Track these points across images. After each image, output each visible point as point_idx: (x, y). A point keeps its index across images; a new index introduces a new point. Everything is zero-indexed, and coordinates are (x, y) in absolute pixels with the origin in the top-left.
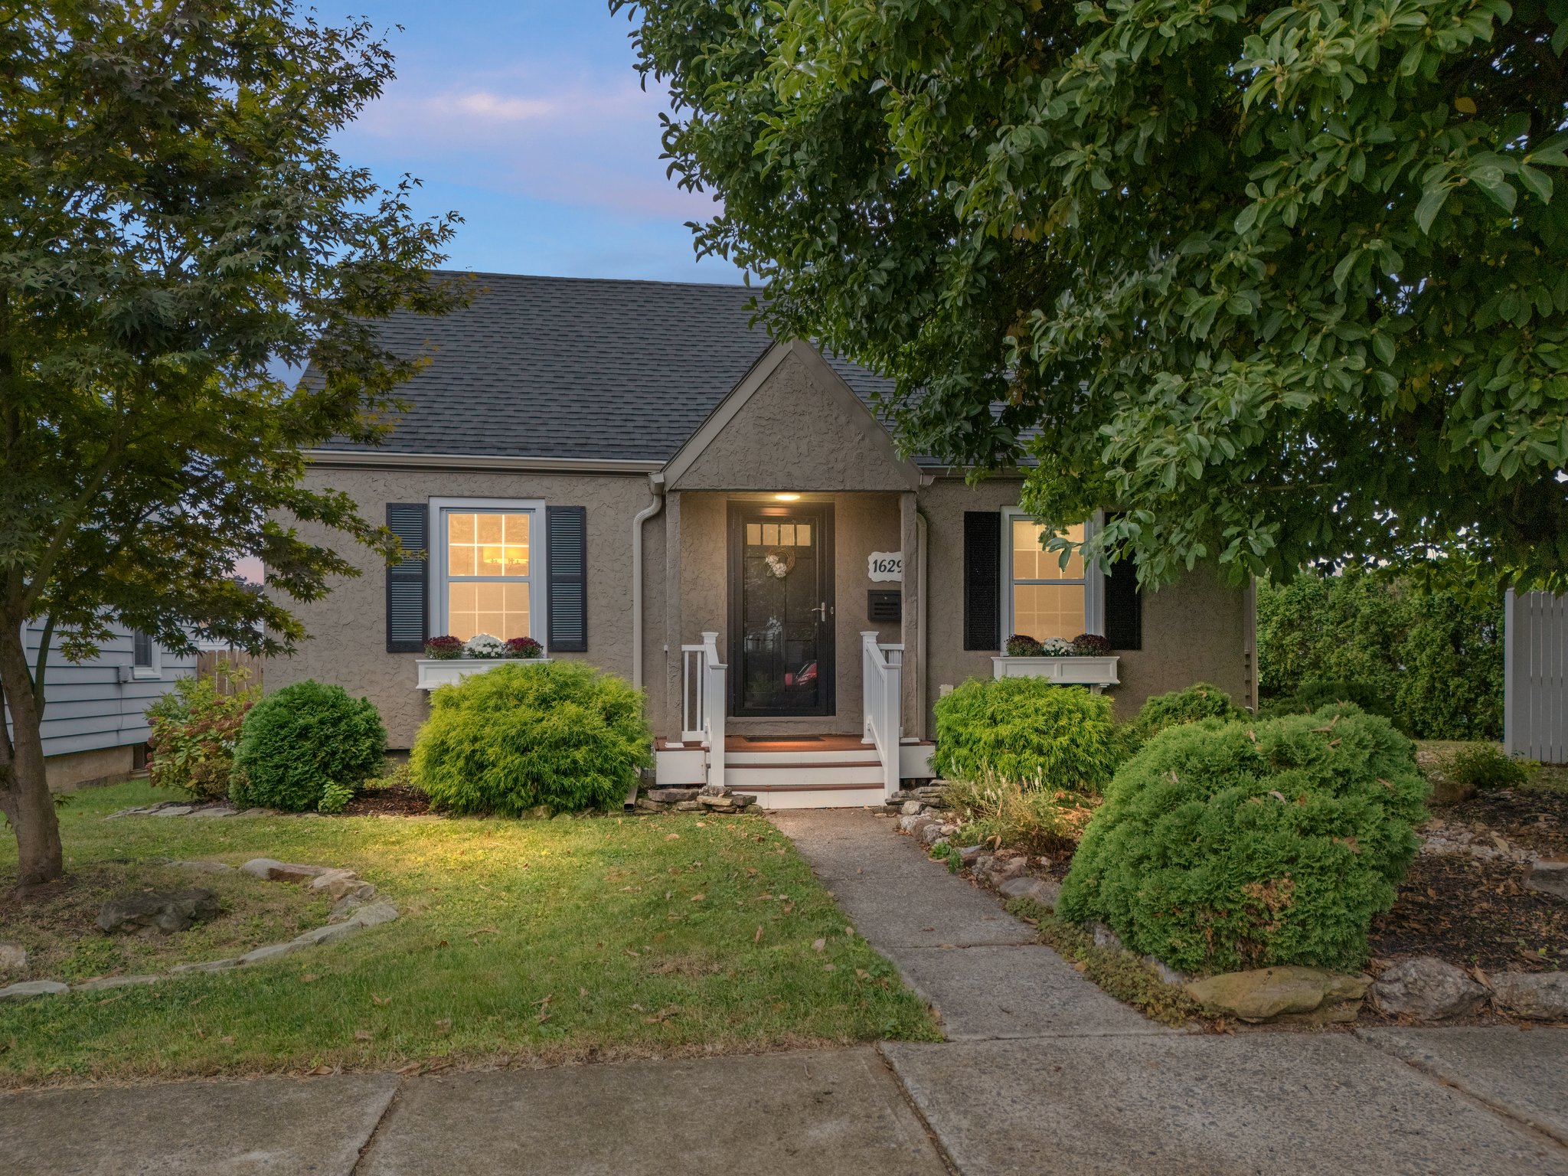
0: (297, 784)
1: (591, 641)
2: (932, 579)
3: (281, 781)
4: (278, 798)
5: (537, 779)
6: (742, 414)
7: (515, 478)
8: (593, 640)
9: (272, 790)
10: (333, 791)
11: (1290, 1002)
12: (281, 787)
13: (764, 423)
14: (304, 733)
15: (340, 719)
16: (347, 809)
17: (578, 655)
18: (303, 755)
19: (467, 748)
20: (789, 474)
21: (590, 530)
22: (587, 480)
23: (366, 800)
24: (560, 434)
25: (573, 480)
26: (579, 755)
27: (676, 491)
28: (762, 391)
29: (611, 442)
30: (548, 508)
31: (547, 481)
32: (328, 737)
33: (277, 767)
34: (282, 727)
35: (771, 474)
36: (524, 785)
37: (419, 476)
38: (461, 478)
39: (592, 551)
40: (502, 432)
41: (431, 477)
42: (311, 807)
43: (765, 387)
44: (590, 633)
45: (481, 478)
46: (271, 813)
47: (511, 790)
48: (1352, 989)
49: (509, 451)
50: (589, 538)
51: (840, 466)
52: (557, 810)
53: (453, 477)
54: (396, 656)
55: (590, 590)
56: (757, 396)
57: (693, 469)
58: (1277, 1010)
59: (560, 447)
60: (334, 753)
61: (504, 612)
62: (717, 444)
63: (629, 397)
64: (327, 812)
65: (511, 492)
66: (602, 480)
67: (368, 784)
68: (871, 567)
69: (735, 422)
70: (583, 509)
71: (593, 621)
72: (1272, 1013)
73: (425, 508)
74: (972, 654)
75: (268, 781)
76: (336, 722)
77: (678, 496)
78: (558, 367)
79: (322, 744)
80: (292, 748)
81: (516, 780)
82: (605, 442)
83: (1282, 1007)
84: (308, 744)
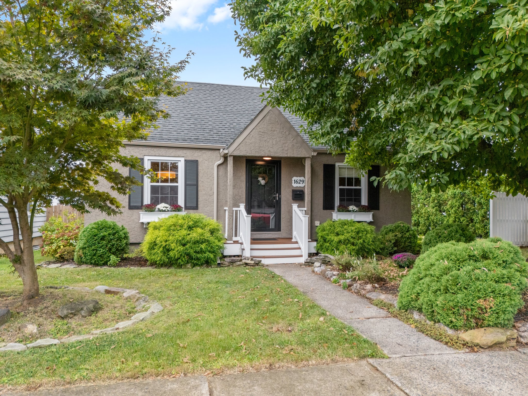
0: (100, 256)
1: (199, 206)
2: (313, 186)
3: (94, 255)
4: (93, 261)
5: (188, 255)
6: (254, 130)
7: (174, 150)
8: (200, 205)
9: (91, 258)
10: (113, 258)
11: (497, 340)
12: (95, 257)
13: (261, 133)
14: (103, 238)
15: (115, 233)
16: (118, 265)
17: (195, 211)
18: (103, 246)
19: (164, 244)
20: (269, 151)
21: (200, 168)
22: (199, 151)
23: (125, 261)
24: (189, 135)
25: (194, 151)
26: (203, 246)
27: (232, 156)
28: (261, 123)
29: (206, 138)
30: (185, 160)
31: (185, 151)
32: (111, 240)
33: (93, 250)
34: (95, 236)
35: (264, 151)
36: (184, 257)
37: (141, 148)
38: (155, 149)
39: (200, 175)
40: (168, 134)
41: (145, 149)
42: (105, 264)
43: (262, 122)
44: (199, 203)
45: (162, 150)
46: (90, 266)
47: (179, 258)
48: (513, 335)
49: (172, 141)
50: (199, 171)
51: (286, 148)
52: (194, 265)
53: (153, 149)
54: (132, 211)
55: (199, 189)
56: (259, 125)
57: (237, 148)
58: (493, 343)
59: (189, 140)
60: (113, 245)
61: (169, 196)
62: (246, 140)
63: (210, 123)
64: (111, 266)
65: (173, 155)
66: (204, 151)
67: (125, 256)
68: (293, 182)
69: (252, 133)
70: (197, 161)
71: (200, 199)
72: (491, 344)
73: (142, 159)
74: (325, 211)
75: (90, 255)
76: (114, 234)
77: (232, 157)
78: (185, 112)
79: (109, 242)
80: (99, 243)
81: (181, 255)
82: (204, 138)
83: (495, 342)
84: (104, 242)
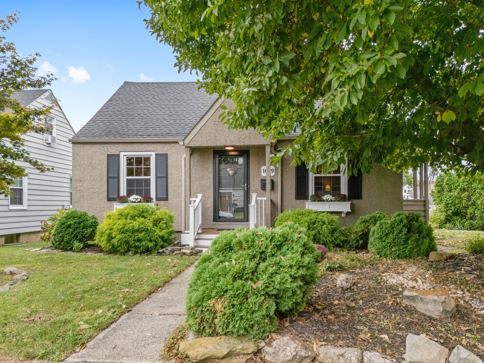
0: (67, 242)
1: (169, 197)
2: (284, 175)
3: (62, 241)
4: (61, 247)
6: (209, 121)
7: (145, 145)
9: (60, 244)
10: (77, 244)
11: (211, 354)
12: (62, 243)
13: (217, 123)
14: (69, 226)
15: (82, 222)
16: (81, 250)
17: (165, 202)
18: (69, 233)
20: (226, 140)
21: (169, 161)
22: (168, 145)
23: (87, 247)
24: (163, 130)
25: (164, 145)
26: (141, 235)
27: (188, 147)
28: (216, 112)
29: (178, 132)
30: (156, 154)
31: (155, 146)
32: (77, 228)
33: (61, 237)
34: (63, 224)
35: (220, 140)
37: (117, 145)
38: (129, 146)
39: (170, 168)
40: (145, 131)
41: (120, 145)
42: (71, 250)
44: (169, 194)
45: (135, 145)
46: (60, 251)
49: (144, 137)
50: (169, 164)
51: (243, 137)
52: (136, 253)
53: (127, 145)
54: (110, 202)
55: (169, 181)
56: (215, 114)
57: (193, 139)
59: (161, 135)
60: (79, 233)
61: (143, 188)
62: (201, 131)
64: (74, 252)
65: (144, 150)
66: (173, 145)
67: (90, 242)
68: (262, 171)
69: (207, 123)
70: (167, 154)
71: (169, 191)
73: (119, 155)
74: (298, 201)
75: (58, 241)
76: (80, 223)
77: (189, 149)
79: (75, 230)
80: (66, 231)
82: (176, 132)
84: (71, 230)
